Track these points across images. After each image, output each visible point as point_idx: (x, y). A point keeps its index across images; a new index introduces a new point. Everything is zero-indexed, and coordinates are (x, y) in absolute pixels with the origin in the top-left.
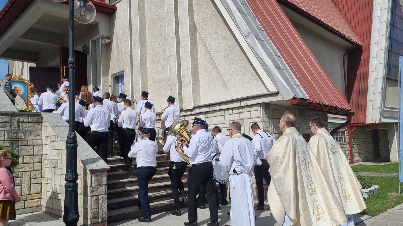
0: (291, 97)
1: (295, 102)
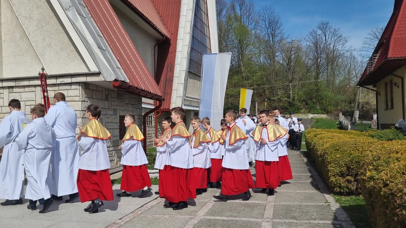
0: (113, 79)
1: (117, 84)
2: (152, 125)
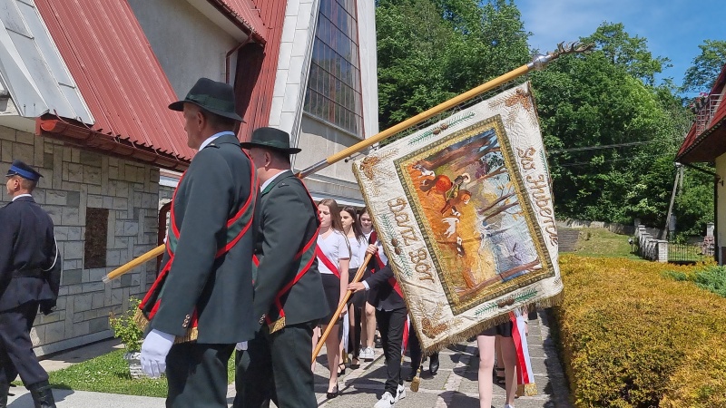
0: (42, 113)
1: (49, 125)
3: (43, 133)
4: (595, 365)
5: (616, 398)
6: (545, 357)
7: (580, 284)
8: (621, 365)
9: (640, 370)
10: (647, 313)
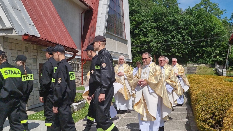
0: (24, 34)
1: (26, 38)
2: (79, 70)
3: (25, 40)
4: (202, 109)
5: (209, 119)
6: (186, 107)
7: (197, 83)
8: (211, 109)
9: (217, 110)
10: (219, 92)
